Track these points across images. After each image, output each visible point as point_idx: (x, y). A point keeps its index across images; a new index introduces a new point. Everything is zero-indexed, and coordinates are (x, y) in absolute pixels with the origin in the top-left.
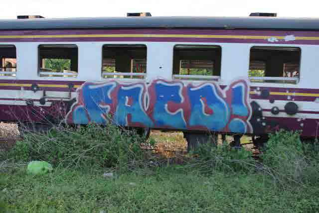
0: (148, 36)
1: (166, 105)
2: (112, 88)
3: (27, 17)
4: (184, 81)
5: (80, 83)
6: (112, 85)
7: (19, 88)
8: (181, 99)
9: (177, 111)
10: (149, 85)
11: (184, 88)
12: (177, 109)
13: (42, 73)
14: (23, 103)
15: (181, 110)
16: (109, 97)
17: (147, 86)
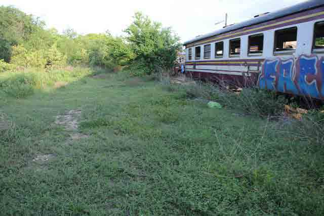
0: (299, 18)
1: (305, 77)
2: (277, 63)
3: (258, 16)
4: (318, 55)
5: (263, 60)
6: (277, 61)
7: (239, 65)
8: (315, 71)
9: (312, 82)
10: (296, 60)
11: (318, 61)
12: (312, 80)
13: (250, 54)
14: (240, 74)
15: (315, 81)
16: (276, 70)
17: (295, 60)
